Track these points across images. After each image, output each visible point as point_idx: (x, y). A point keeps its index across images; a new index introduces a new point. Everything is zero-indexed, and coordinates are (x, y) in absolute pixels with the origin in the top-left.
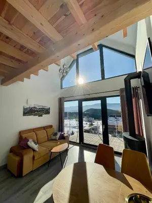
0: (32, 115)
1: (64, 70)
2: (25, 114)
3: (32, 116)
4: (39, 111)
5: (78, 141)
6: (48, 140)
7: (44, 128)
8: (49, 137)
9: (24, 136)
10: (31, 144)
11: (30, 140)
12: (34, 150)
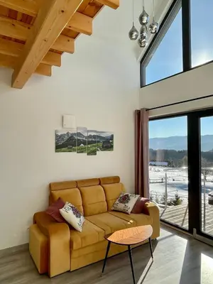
0: (74, 150)
1: (142, 32)
2: (59, 148)
3: (75, 154)
4: (90, 143)
5: (186, 226)
6: (108, 210)
7: (100, 182)
8: (111, 203)
9: (57, 194)
10: (67, 213)
11: (68, 205)
12: (72, 228)
